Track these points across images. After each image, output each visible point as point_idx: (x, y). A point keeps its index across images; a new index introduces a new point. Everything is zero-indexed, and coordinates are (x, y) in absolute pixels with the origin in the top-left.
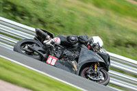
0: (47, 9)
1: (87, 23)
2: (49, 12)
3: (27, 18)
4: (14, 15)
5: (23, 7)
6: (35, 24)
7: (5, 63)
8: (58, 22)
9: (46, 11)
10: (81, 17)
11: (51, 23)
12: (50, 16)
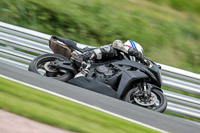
0: (101, 16)
1: (161, 33)
2: (104, 20)
3: (73, 30)
4: (54, 27)
5: (65, 15)
6: (84, 39)
7: (44, 97)
8: (119, 34)
9: (100, 19)
10: (152, 25)
11: (108, 36)
12: (106, 26)
